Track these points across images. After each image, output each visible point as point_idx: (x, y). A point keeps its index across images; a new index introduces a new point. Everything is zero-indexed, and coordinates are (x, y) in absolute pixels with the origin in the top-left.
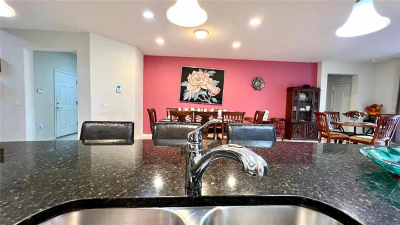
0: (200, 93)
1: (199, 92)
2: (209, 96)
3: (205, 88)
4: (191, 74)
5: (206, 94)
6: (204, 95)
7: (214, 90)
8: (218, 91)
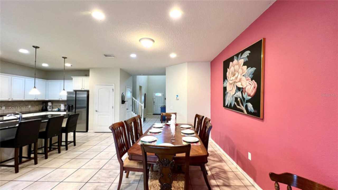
0: (235, 96)
1: (235, 93)
2: (244, 99)
3: (239, 85)
4: (229, 68)
5: (241, 96)
6: (239, 97)
7: (249, 86)
8: (254, 87)
